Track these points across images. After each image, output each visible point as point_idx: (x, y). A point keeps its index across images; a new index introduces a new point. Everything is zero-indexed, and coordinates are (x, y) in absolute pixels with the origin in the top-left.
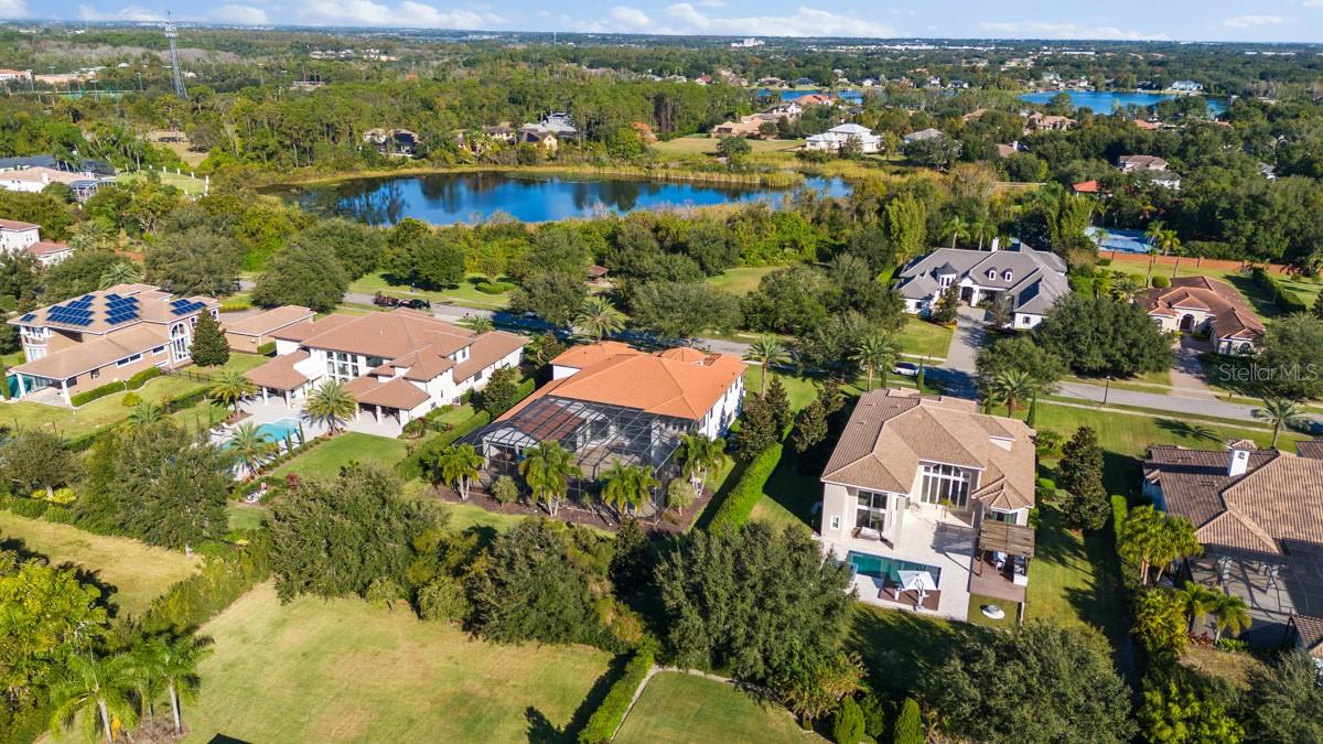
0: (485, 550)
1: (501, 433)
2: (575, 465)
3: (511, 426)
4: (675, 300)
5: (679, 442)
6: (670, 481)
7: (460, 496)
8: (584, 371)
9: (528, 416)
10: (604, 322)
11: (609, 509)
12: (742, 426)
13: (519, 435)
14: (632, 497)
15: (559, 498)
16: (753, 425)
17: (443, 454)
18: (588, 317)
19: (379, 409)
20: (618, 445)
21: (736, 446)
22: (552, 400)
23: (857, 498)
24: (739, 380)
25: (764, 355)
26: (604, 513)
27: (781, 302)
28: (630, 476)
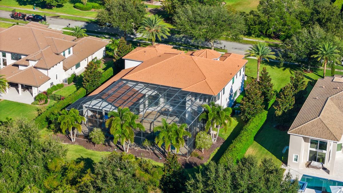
0: (89, 170)
1: (94, 102)
2: (139, 123)
3: (100, 98)
4: (203, 17)
5: (203, 109)
6: (197, 133)
7: (71, 140)
8: (144, 64)
9: (110, 92)
10: (157, 31)
11: (160, 150)
12: (243, 100)
13: (105, 104)
14: (174, 142)
15: (130, 142)
16: (249, 99)
17: (60, 115)
18: (146, 28)
19: (20, 86)
20: (165, 111)
21: (239, 111)
22: (124, 82)
23: (309, 144)
24: (242, 70)
25: (258, 54)
26: (156, 152)
27: (271, 18)
28: (173, 130)
